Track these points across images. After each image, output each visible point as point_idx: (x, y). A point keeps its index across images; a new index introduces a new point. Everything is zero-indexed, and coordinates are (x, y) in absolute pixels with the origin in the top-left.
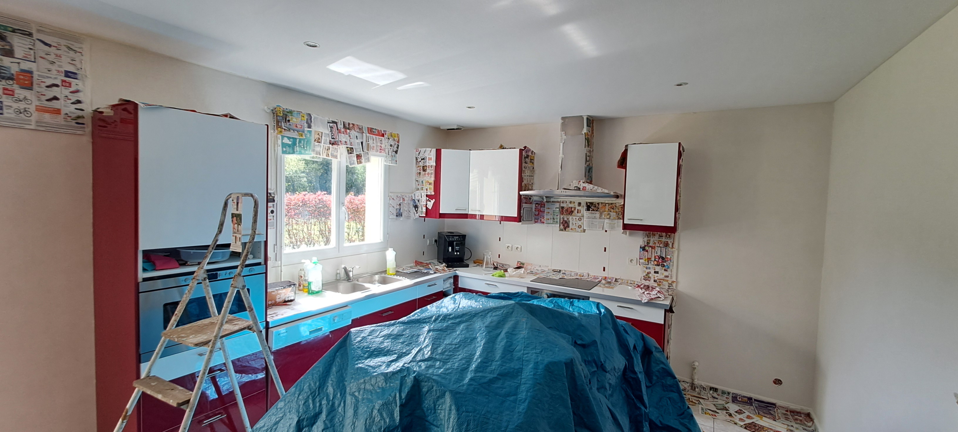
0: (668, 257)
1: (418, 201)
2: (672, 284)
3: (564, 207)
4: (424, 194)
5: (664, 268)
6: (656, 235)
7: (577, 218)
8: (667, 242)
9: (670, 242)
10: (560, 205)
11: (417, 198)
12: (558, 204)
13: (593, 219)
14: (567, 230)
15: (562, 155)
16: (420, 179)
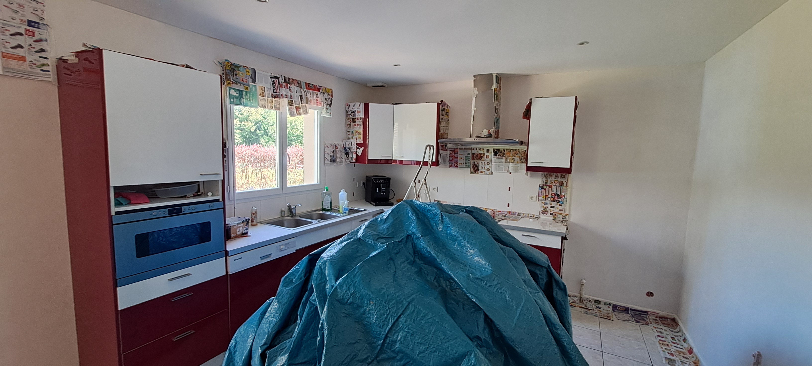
0: (563, 194)
1: (349, 149)
2: (565, 217)
3: (474, 153)
4: (354, 142)
5: (559, 203)
6: (553, 176)
7: (486, 162)
8: (562, 181)
9: (564, 181)
10: (471, 151)
11: (347, 146)
12: (470, 150)
13: (499, 163)
14: (477, 172)
15: (474, 108)
16: (352, 129)
